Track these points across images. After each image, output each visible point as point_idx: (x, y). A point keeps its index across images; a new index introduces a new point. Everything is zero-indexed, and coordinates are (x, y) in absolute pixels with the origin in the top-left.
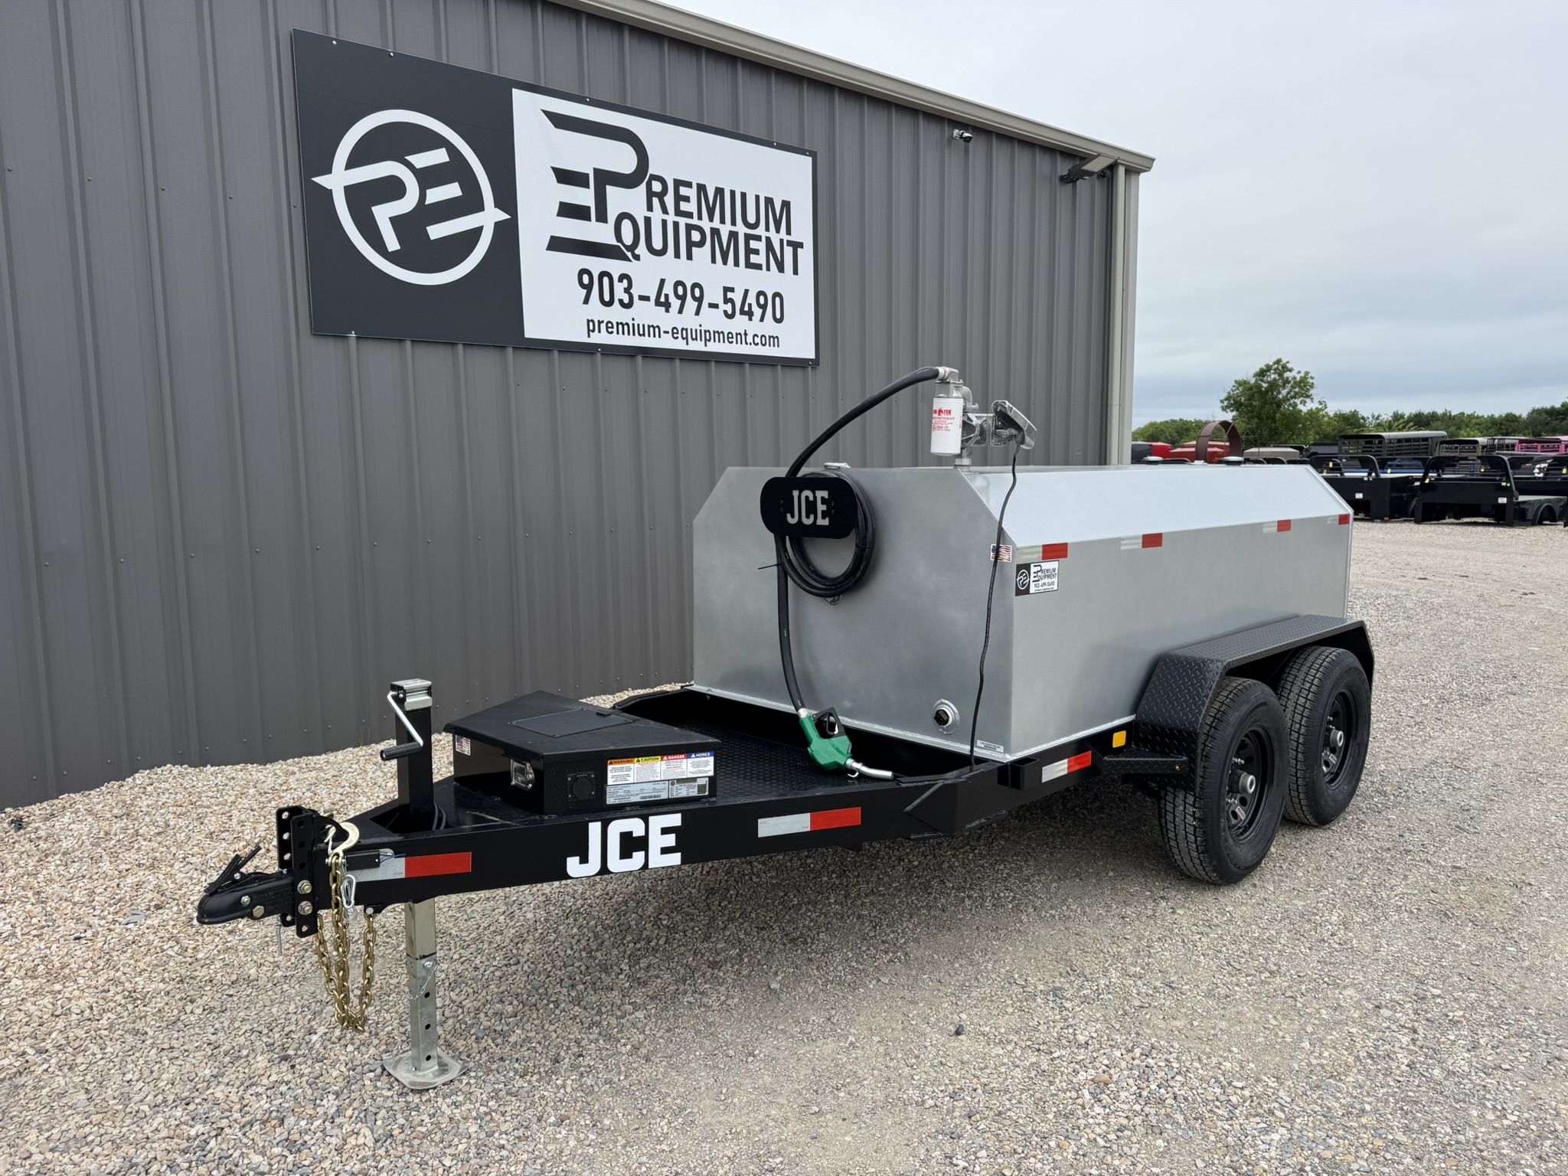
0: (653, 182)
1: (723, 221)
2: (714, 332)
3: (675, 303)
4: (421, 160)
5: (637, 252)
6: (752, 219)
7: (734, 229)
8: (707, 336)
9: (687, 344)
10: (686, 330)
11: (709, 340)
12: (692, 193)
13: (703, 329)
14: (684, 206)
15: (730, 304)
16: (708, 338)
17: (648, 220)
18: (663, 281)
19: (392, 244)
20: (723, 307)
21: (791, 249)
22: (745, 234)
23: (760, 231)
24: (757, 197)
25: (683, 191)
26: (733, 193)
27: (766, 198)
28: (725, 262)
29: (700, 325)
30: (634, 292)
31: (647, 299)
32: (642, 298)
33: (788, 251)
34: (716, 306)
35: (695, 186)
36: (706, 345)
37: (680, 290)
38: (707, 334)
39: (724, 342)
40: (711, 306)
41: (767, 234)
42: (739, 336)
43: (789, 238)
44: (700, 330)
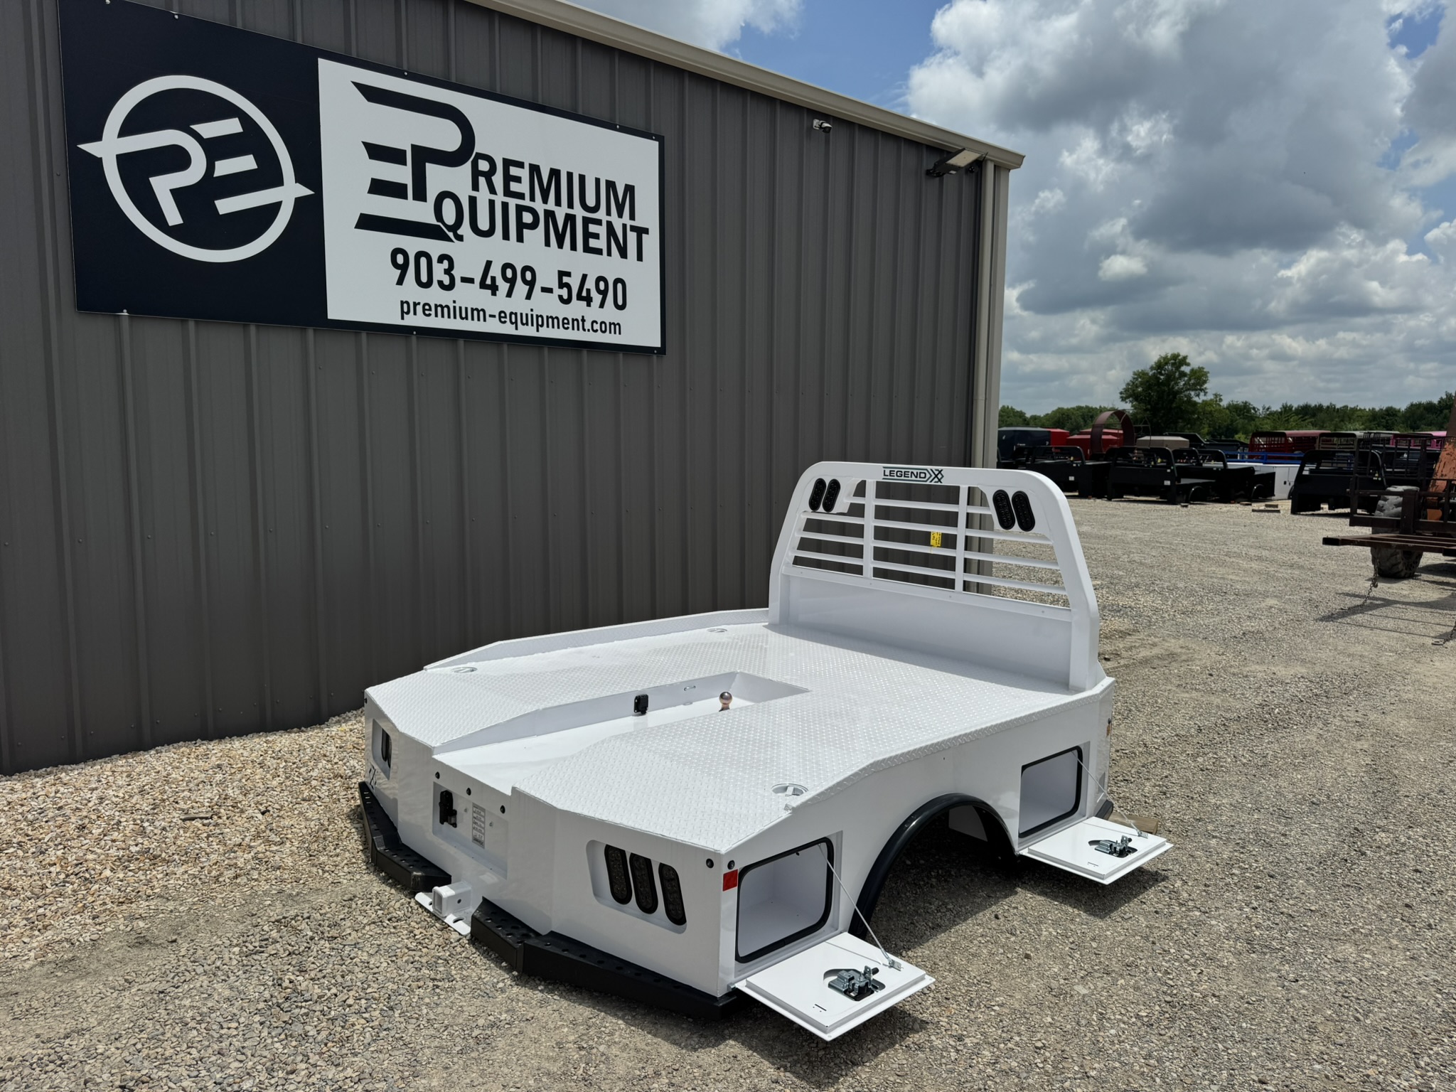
0: (480, 161)
2: (548, 317)
4: (209, 130)
5: (459, 232)
6: (591, 202)
7: (570, 211)
8: (540, 321)
9: (517, 329)
10: (516, 314)
11: (542, 326)
12: (524, 174)
13: (534, 314)
14: (514, 187)
15: (565, 290)
16: (540, 323)
17: (473, 201)
18: (489, 264)
19: (173, 216)
20: (557, 291)
21: (635, 234)
22: (584, 218)
23: (600, 214)
24: (598, 181)
25: (514, 171)
26: (570, 175)
27: (607, 181)
28: (560, 245)
29: (532, 310)
30: (457, 273)
31: (471, 281)
32: (464, 280)
33: (632, 237)
34: (550, 290)
35: (527, 166)
36: (538, 330)
37: (509, 273)
38: (540, 319)
39: (558, 327)
40: (544, 290)
41: (609, 218)
42: (575, 322)
43: (633, 223)
44: (532, 315)
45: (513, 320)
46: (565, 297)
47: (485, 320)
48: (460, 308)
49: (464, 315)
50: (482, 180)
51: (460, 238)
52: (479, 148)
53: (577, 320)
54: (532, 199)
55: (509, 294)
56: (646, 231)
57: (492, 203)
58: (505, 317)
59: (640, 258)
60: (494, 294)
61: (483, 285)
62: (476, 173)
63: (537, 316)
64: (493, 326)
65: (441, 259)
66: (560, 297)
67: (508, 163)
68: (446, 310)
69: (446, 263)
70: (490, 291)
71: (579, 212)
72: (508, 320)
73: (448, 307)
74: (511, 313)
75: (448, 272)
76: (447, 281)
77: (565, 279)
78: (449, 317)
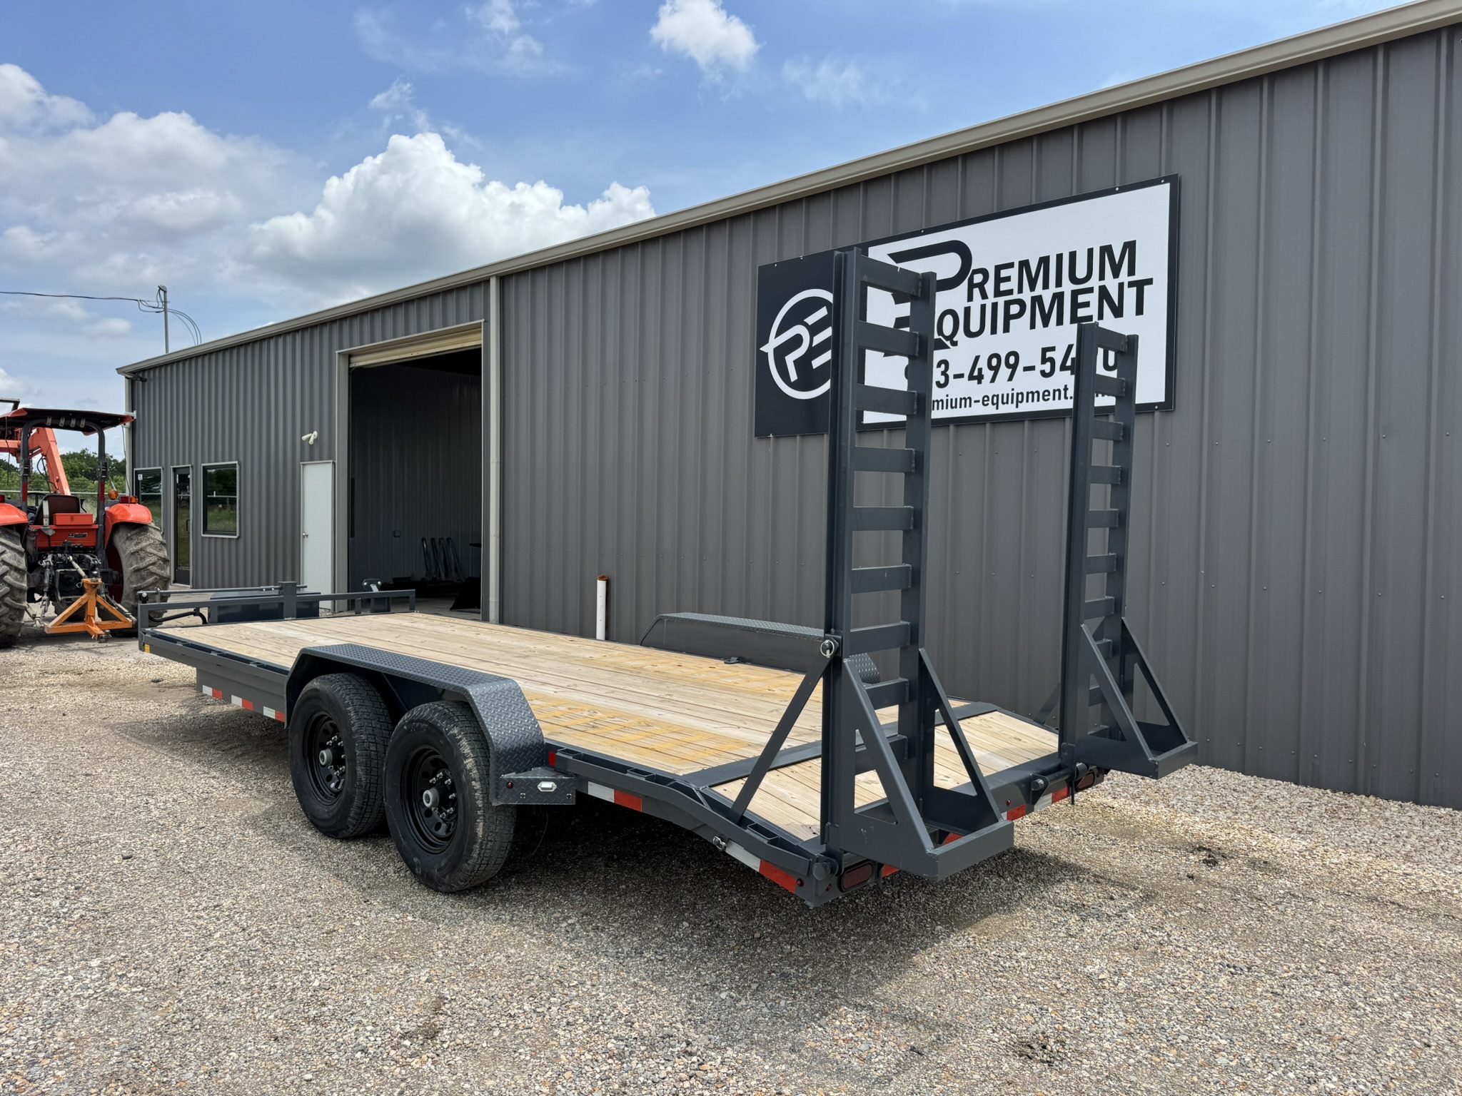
0: (975, 276)
1: (1046, 286)
2: (1028, 393)
3: (988, 374)
4: (811, 320)
5: (955, 339)
6: (1081, 272)
7: (1059, 290)
8: (1019, 398)
9: (997, 408)
10: (998, 396)
11: (1021, 402)
12: (1013, 273)
13: (1015, 392)
14: (1004, 287)
15: (1048, 364)
16: (1020, 400)
17: (967, 310)
18: (977, 358)
19: (794, 377)
20: (1039, 367)
21: (1135, 288)
22: (1072, 291)
23: (1094, 282)
24: (1090, 252)
25: (1004, 273)
26: (1060, 257)
27: (1101, 248)
28: (1046, 324)
29: (1013, 390)
30: (951, 373)
31: (961, 376)
32: (956, 376)
33: (1130, 294)
34: (1032, 368)
35: (1016, 265)
36: (1017, 407)
37: (994, 362)
38: (1020, 396)
39: (1038, 400)
40: (1026, 369)
41: (1102, 283)
42: (1057, 393)
43: (1132, 279)
44: (1013, 394)
45: (995, 402)
46: (1048, 370)
47: (970, 406)
48: (952, 400)
49: (954, 405)
50: (976, 291)
51: (955, 344)
52: (974, 267)
53: (1059, 390)
54: (1020, 291)
55: (993, 380)
56: (1150, 282)
57: (983, 307)
58: (988, 400)
59: (1140, 311)
60: (980, 382)
61: (971, 377)
62: (971, 286)
63: (1018, 394)
64: (978, 410)
65: (939, 366)
66: (1043, 374)
67: (998, 269)
68: (940, 403)
69: (943, 366)
70: (976, 381)
71: (1068, 287)
72: (990, 402)
73: (942, 401)
74: (994, 396)
75: (944, 373)
76: (942, 380)
77: (1049, 355)
78: (942, 408)
